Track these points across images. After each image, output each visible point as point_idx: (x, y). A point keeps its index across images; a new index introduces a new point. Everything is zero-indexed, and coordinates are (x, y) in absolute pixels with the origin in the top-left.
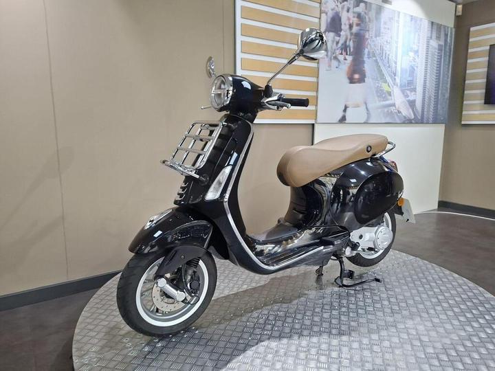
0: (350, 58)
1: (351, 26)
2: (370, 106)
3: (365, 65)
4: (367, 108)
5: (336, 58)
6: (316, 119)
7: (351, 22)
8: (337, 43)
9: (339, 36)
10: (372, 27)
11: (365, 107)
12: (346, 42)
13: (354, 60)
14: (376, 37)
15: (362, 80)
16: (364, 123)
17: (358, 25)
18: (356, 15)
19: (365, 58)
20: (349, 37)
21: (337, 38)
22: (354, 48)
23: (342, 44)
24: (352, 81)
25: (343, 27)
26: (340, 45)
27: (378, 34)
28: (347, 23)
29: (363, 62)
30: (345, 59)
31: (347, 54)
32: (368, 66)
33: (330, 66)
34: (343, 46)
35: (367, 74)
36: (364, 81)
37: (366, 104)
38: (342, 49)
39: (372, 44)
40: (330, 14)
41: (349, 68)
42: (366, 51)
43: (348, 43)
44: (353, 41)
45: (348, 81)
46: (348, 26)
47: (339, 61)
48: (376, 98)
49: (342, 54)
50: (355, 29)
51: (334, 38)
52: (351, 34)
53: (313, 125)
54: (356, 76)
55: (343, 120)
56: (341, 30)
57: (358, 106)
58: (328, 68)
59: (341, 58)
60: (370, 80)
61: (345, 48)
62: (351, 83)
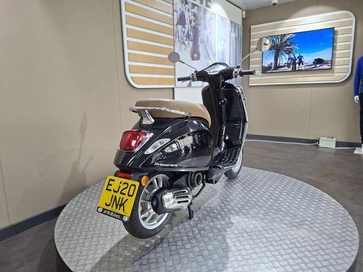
1: (191, 22)
5: (184, 43)
6: (175, 85)
7: (190, 19)
8: (184, 33)
9: (185, 28)
10: (202, 22)
12: (188, 32)
13: (194, 45)
14: (204, 29)
15: (198, 58)
17: (194, 21)
18: (193, 14)
20: (190, 29)
21: (184, 29)
22: (193, 36)
23: (187, 34)
24: (193, 59)
25: (186, 21)
27: (205, 28)
28: (188, 19)
29: (198, 46)
30: (189, 44)
31: (189, 40)
32: (201, 49)
33: (181, 48)
36: (200, 59)
38: (187, 37)
39: (203, 34)
40: (179, 12)
41: (192, 50)
42: (200, 39)
43: (190, 33)
44: (193, 32)
45: (191, 58)
46: (189, 22)
47: (186, 45)
49: (187, 40)
50: (193, 24)
51: (182, 28)
52: (191, 27)
53: (173, 88)
54: (195, 56)
55: (190, 85)
56: (185, 24)
59: (186, 42)
60: (203, 58)
62: (193, 60)
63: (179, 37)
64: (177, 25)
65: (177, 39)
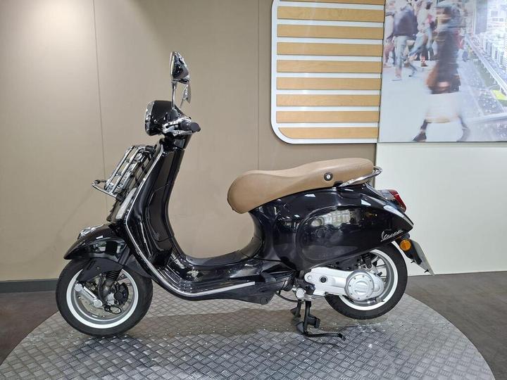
0: (431, 64)
1: (433, 25)
2: (467, 121)
3: (459, 70)
4: (462, 123)
5: (408, 65)
6: (378, 138)
7: (434, 20)
8: (411, 47)
9: (414, 38)
10: (471, 22)
11: (459, 121)
12: (425, 44)
13: (439, 65)
14: (478, 32)
16: (458, 142)
17: (444, 22)
18: (442, 10)
19: (459, 61)
20: (430, 38)
21: (411, 42)
22: (438, 50)
23: (419, 48)
25: (420, 27)
26: (415, 49)
27: (482, 28)
28: (428, 21)
29: (456, 66)
30: (424, 65)
31: (427, 59)
32: (464, 70)
33: (399, 75)
34: (422, 50)
35: (461, 80)
36: (457, 90)
37: (461, 118)
38: (418, 54)
39: (471, 43)
40: (399, 15)
41: (431, 75)
42: (460, 52)
43: (428, 46)
44: (438, 43)
45: (430, 91)
46: (428, 26)
47: (414, 69)
48: (480, 110)
49: (418, 59)
50: (440, 28)
51: (405, 41)
52: (434, 34)
53: (374, 145)
54: (444, 84)
55: (421, 138)
56: (417, 31)
57: (446, 121)
58: (396, 78)
59: (417, 64)
60: (469, 88)
61: (424, 52)
62: (433, 93)
63: (394, 58)
64: (391, 37)
65: (391, 60)
